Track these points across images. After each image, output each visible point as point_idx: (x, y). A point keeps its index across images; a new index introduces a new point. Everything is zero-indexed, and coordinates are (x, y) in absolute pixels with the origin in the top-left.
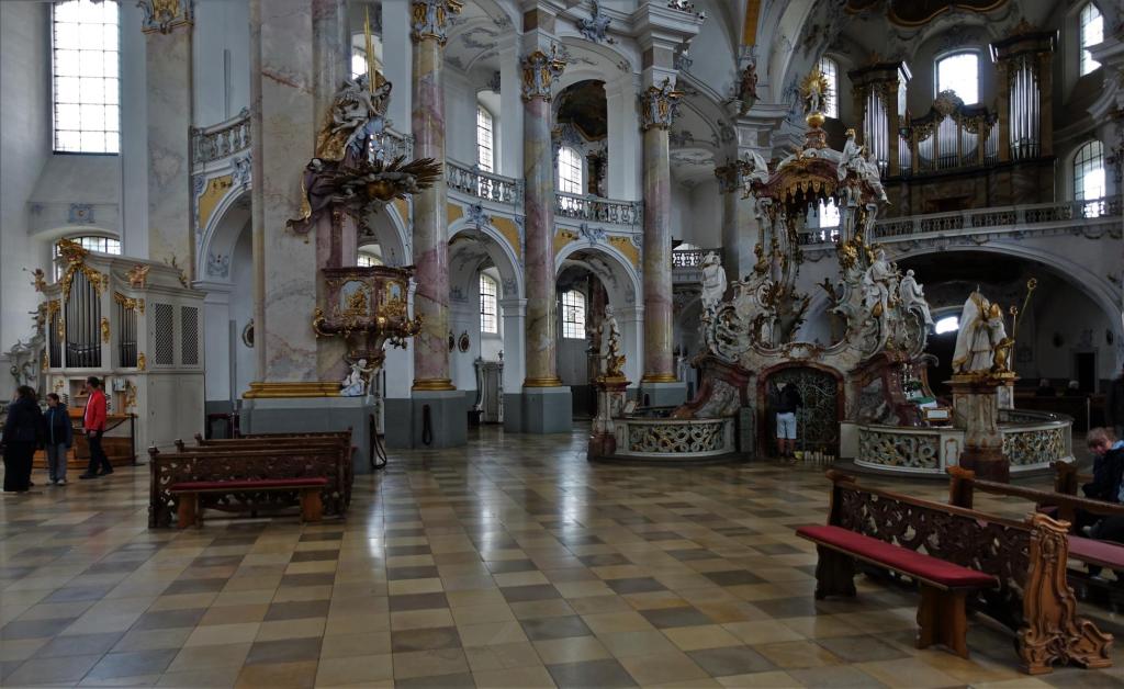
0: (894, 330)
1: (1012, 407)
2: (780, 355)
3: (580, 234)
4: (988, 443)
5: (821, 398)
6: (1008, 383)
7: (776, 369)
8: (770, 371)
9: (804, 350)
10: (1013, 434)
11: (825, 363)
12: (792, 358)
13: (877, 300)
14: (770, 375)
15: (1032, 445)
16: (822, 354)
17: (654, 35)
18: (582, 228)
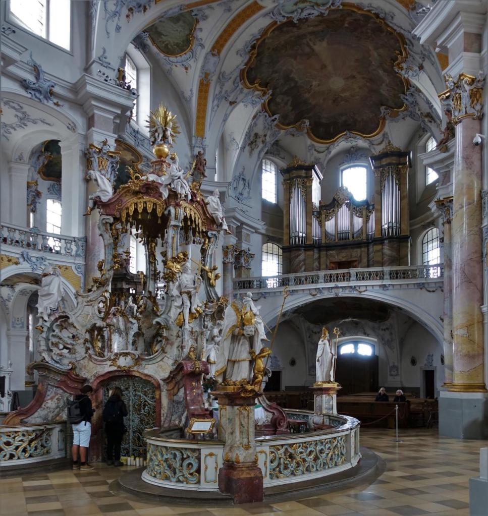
0: (196, 340)
1: (335, 412)
2: (109, 363)
3: (21, 260)
4: (241, 459)
5: (145, 405)
6: (331, 392)
7: (106, 378)
8: (102, 379)
9: (129, 358)
10: (282, 446)
11: (146, 372)
12: (119, 367)
13: (179, 310)
14: (101, 382)
15: (304, 456)
16: (144, 363)
17: (93, 103)
18: (22, 255)
